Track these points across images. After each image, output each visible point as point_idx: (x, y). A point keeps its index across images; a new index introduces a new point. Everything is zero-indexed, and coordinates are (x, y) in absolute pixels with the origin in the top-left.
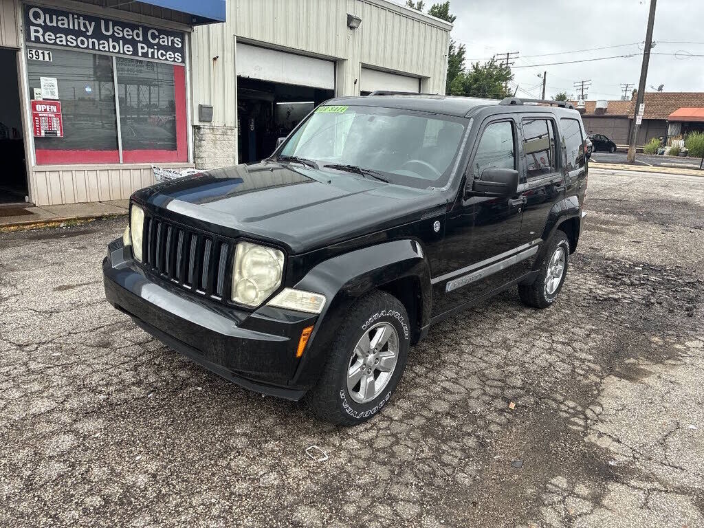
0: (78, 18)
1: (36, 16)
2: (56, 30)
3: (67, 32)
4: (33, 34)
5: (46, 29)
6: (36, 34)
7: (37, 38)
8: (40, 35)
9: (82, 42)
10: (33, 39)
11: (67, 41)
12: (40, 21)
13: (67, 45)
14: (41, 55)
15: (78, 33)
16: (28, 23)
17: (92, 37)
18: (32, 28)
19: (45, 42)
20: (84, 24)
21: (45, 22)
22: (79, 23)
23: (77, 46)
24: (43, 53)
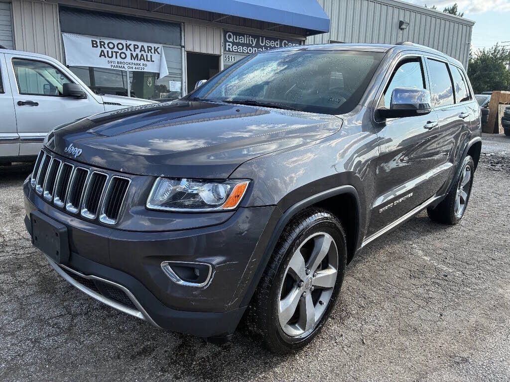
0: (249, 37)
1: (230, 37)
2: (238, 44)
3: (243, 45)
4: (227, 47)
5: (234, 43)
6: (229, 47)
7: (229, 49)
8: (230, 47)
9: (250, 50)
10: (227, 49)
11: (243, 50)
12: (231, 40)
13: (243, 53)
14: (230, 59)
15: (248, 45)
16: (226, 41)
17: (255, 47)
18: (227, 44)
19: (233, 51)
20: (252, 40)
21: (233, 40)
22: (249, 39)
23: (248, 53)
24: (231, 57)
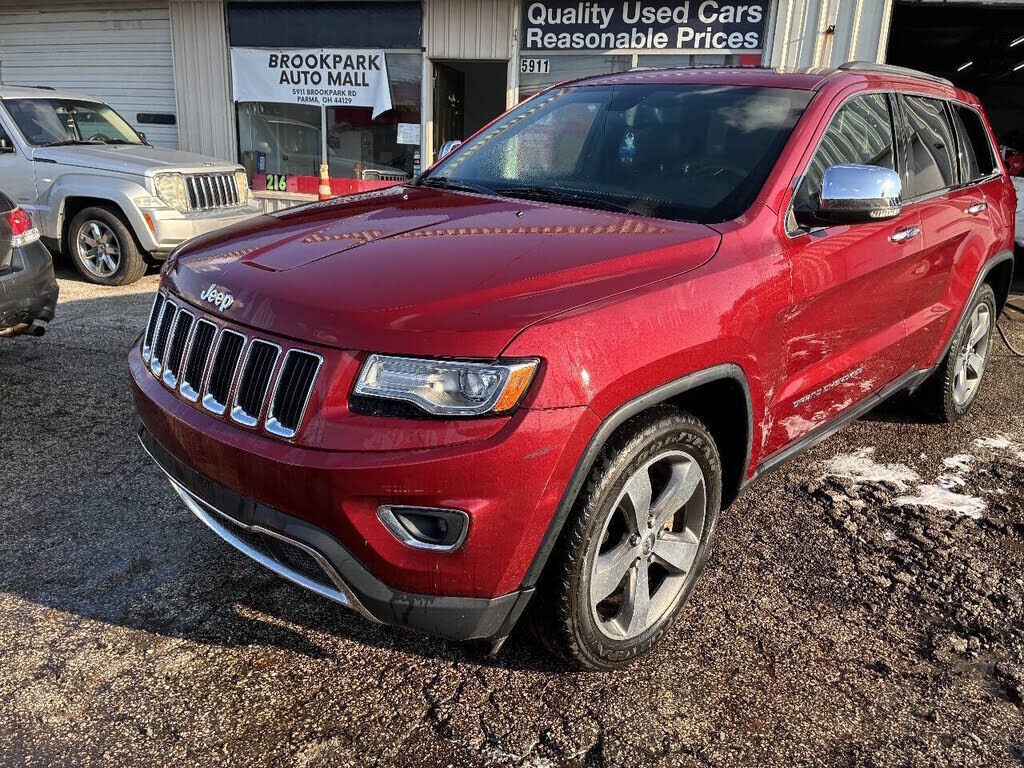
0: (592, 6)
1: (537, 13)
2: (558, 29)
3: (572, 29)
4: (530, 39)
5: (547, 28)
6: (534, 38)
7: (534, 43)
8: (538, 39)
9: (592, 41)
10: (529, 45)
11: (572, 41)
12: (540, 21)
13: (572, 48)
14: (536, 65)
15: (586, 29)
16: (526, 24)
17: (606, 31)
18: (530, 31)
19: (544, 48)
20: (599, 14)
21: (546, 20)
22: (591, 14)
23: (585, 47)
24: (539, 63)
